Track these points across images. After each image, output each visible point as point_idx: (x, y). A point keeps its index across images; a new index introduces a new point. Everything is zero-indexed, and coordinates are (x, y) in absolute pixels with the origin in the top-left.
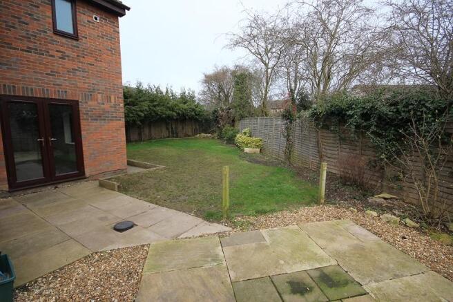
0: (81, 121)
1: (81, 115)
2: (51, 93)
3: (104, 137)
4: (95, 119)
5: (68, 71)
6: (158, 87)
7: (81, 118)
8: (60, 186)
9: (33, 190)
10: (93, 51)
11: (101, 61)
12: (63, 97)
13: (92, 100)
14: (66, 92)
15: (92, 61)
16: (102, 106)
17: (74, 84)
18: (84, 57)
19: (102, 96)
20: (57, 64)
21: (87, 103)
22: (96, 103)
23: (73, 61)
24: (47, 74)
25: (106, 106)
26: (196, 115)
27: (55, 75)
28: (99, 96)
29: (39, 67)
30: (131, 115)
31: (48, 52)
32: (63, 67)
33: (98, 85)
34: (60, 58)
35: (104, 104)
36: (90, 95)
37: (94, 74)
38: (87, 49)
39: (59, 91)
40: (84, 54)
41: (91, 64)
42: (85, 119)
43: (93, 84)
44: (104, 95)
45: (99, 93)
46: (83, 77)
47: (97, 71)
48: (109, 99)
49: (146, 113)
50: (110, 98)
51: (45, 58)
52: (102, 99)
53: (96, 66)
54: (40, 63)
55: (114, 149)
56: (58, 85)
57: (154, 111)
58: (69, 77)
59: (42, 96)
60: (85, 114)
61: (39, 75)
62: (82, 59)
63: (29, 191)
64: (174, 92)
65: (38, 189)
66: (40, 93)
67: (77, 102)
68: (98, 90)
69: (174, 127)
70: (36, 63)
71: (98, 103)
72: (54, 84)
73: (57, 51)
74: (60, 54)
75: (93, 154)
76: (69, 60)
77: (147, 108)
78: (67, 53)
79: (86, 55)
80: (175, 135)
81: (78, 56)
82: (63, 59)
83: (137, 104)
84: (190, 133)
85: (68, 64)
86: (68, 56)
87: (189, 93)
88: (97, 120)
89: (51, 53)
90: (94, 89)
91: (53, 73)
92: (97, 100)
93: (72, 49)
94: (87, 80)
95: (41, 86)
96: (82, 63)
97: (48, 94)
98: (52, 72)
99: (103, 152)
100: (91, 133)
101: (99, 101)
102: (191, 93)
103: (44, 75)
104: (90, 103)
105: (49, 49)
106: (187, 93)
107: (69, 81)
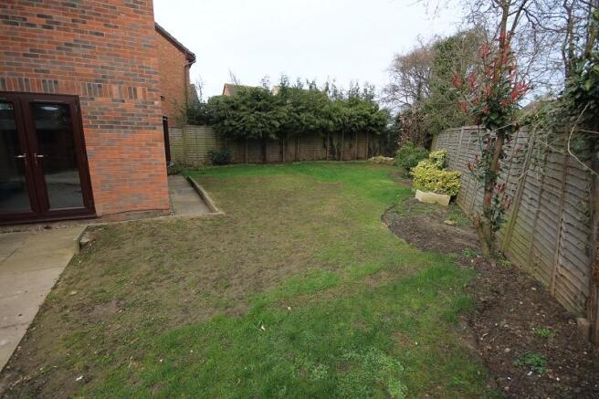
0: (85, 129)
1: (84, 119)
2: (33, 84)
3: (126, 156)
4: (107, 127)
5: (58, 48)
6: (313, 83)
7: (84, 124)
8: (54, 225)
9: (17, 228)
10: (101, 10)
11: (116, 27)
12: (51, 90)
13: (101, 96)
14: (56, 82)
15: (99, 27)
16: (121, 106)
17: (69, 69)
18: (84, 23)
19: (120, 88)
20: (41, 37)
21: (92, 99)
22: (109, 99)
23: (66, 30)
24: (25, 55)
25: (129, 105)
26: (370, 124)
27: (37, 56)
28: (115, 88)
29: (12, 44)
30: (260, 125)
31: (25, 19)
32: (49, 42)
33: (112, 69)
34: (44, 27)
35: (123, 101)
36: (99, 85)
37: (105, 50)
38: (90, 8)
39: (44, 81)
40: (84, 17)
41: (97, 34)
42: (91, 127)
43: (102, 67)
44: (122, 86)
45: (115, 83)
46: (85, 56)
47: (109, 45)
48: (132, 93)
49: (283, 122)
50: (135, 90)
51: (20, 29)
52: (121, 93)
53: (109, 36)
54: (13, 39)
55: (145, 176)
56: (43, 71)
57: (298, 120)
58: (59, 58)
59: (19, 90)
60: (89, 117)
61: (14, 58)
62: (80, 26)
63: (11, 229)
64: (339, 89)
65: (24, 227)
66: (16, 86)
67: (76, 99)
68: (113, 77)
69: (335, 144)
70: (7, 38)
71: (113, 100)
72: (36, 71)
73: (39, 16)
74: (43, 21)
75: (107, 182)
76: (59, 28)
77: (285, 114)
78: (56, 17)
79: (89, 18)
80: (335, 156)
81: (73, 21)
82: (49, 28)
83: (271, 109)
84: (362, 155)
85: (59, 36)
86: (57, 23)
87: (365, 90)
88: (112, 127)
89: (30, 20)
90: (104, 77)
91: (34, 53)
92: (111, 93)
93: (63, 9)
94: (92, 62)
95: (16, 75)
96: (82, 32)
97: (28, 87)
98: (31, 50)
99: (125, 180)
100: (102, 149)
101: (115, 97)
102: (369, 89)
103: (21, 57)
104: (98, 99)
105: (26, 14)
106: (361, 91)
107: (61, 63)
